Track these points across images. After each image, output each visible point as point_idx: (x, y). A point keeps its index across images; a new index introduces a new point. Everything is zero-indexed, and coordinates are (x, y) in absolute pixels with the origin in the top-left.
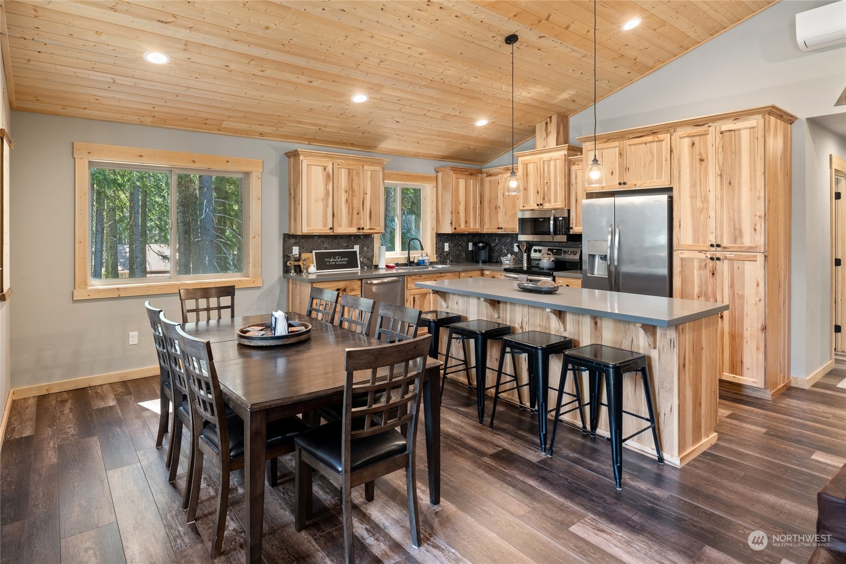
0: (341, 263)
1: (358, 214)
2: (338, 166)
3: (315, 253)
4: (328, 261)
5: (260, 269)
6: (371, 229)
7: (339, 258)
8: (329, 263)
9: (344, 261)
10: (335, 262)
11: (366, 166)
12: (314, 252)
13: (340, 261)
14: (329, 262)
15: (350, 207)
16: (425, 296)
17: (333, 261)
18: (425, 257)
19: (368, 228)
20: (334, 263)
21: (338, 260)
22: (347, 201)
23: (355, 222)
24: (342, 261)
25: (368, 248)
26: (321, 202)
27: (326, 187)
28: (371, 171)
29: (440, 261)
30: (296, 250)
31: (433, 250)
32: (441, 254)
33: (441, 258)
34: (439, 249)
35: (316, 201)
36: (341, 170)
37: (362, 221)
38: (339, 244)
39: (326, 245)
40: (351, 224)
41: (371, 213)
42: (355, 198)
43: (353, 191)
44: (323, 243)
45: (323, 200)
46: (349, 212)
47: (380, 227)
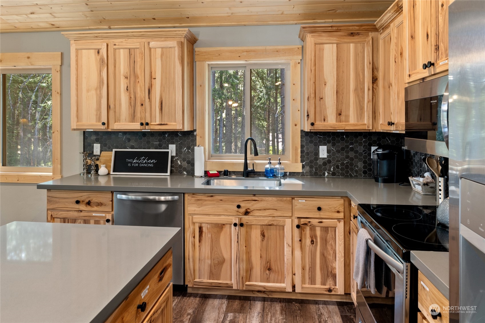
0: (146, 165)
1: (142, 105)
2: (115, 47)
3: (116, 152)
4: (129, 162)
5: (59, 166)
6: (161, 124)
7: (144, 159)
8: (131, 165)
9: (151, 163)
10: (139, 163)
11: (153, 43)
12: (114, 150)
13: (146, 163)
14: (131, 163)
15: (132, 96)
16: (222, 228)
17: (137, 163)
18: (275, 164)
19: (158, 123)
20: (137, 165)
21: (144, 161)
22: (127, 90)
23: (138, 115)
24: (148, 163)
25: (188, 148)
26: (93, 92)
27: (100, 74)
28: (162, 48)
29: (311, 172)
30: (97, 148)
31: (296, 155)
32: (311, 162)
33: (311, 167)
34: (308, 154)
35: (88, 91)
36: (120, 53)
37: (148, 115)
38: (148, 142)
39: (132, 143)
40: (133, 118)
41: (162, 104)
42: (138, 85)
43: (136, 77)
44: (129, 140)
45: (96, 89)
46: (130, 103)
47: (175, 122)
